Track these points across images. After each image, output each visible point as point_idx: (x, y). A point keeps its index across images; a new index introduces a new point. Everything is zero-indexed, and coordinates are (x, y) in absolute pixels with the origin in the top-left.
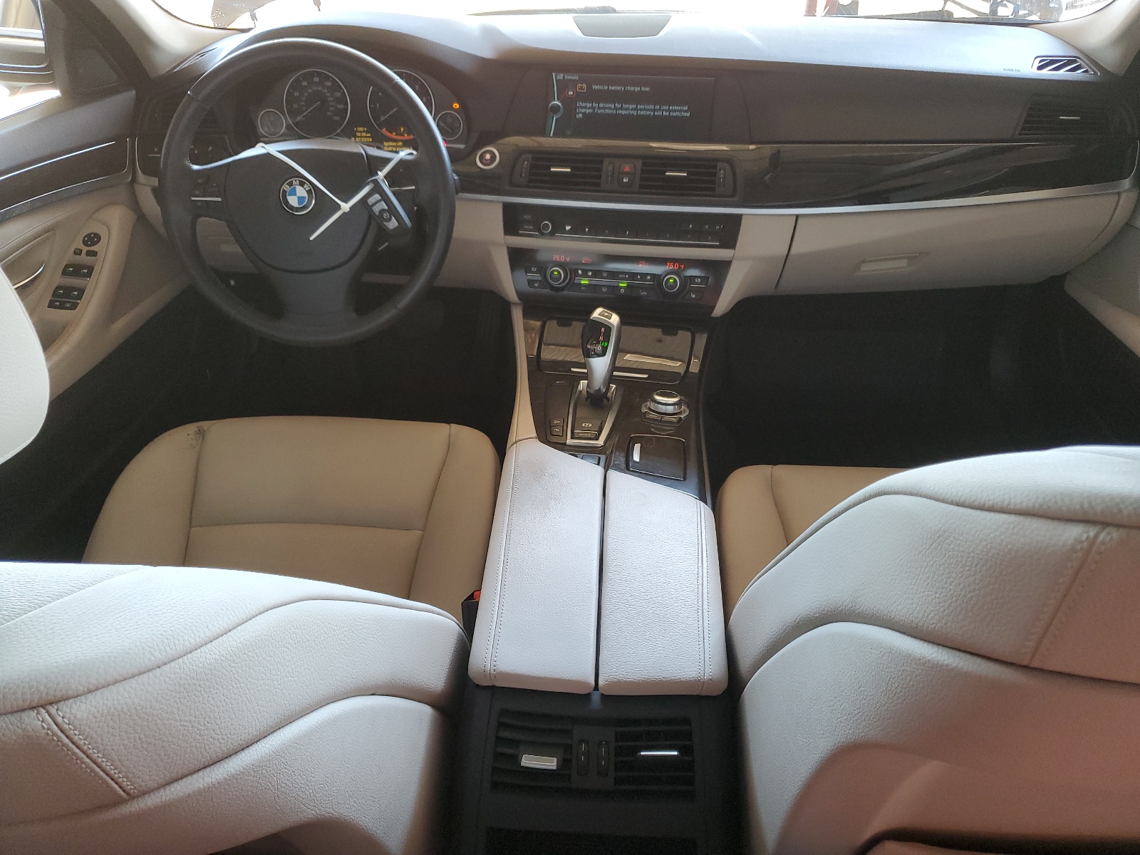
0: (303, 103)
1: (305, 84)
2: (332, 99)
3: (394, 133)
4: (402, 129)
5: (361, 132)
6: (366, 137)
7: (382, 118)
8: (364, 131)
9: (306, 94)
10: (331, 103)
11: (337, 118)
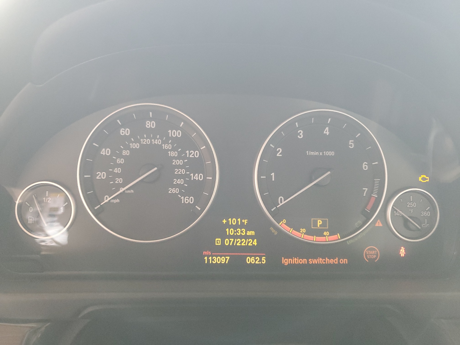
0: (117, 170)
1: (125, 132)
2: (180, 162)
3: (303, 230)
4: (320, 222)
5: (235, 227)
6: (246, 237)
7: (282, 202)
8: (242, 226)
9: (126, 153)
10: (177, 171)
11: (188, 200)
